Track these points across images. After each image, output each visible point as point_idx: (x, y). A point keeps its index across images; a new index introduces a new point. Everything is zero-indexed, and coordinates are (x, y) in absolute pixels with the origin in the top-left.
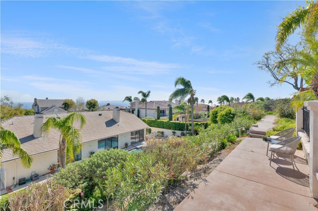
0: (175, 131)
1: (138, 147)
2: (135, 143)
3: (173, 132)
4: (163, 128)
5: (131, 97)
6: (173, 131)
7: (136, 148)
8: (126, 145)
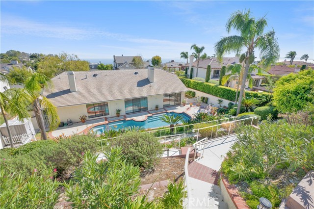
0: (222, 99)
1: (169, 111)
2: (169, 106)
3: (219, 101)
4: (209, 93)
5: (187, 53)
6: (220, 99)
7: (166, 112)
8: (157, 107)
